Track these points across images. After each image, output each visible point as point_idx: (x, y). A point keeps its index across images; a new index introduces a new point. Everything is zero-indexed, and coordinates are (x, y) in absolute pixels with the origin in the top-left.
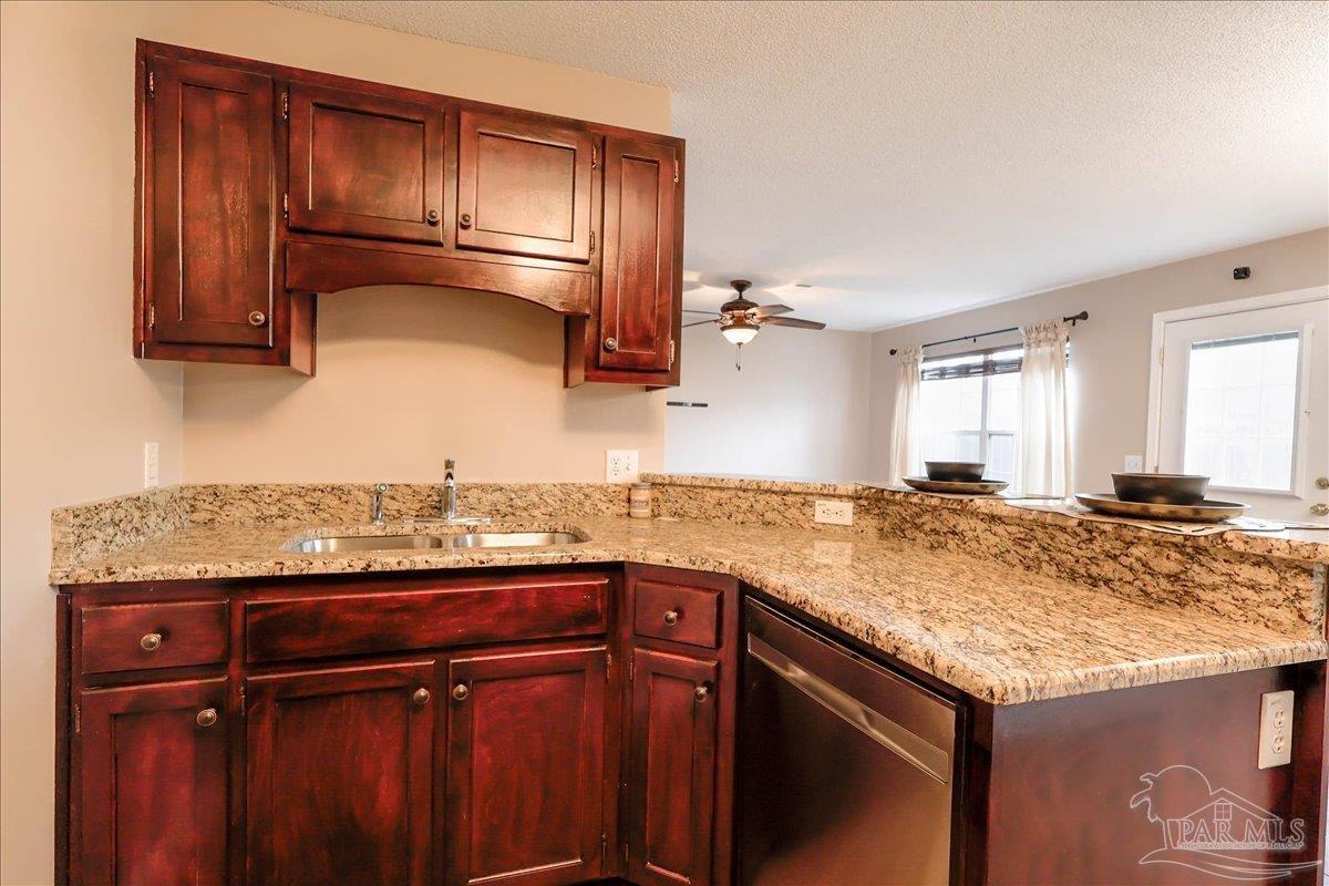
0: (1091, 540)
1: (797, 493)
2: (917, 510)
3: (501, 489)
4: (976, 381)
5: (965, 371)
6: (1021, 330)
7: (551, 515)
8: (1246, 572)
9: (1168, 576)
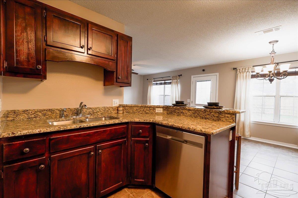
0: (205, 112)
1: (152, 107)
2: (175, 109)
3: (91, 108)
4: (163, 86)
5: (161, 84)
6: (171, 77)
7: (102, 114)
8: (227, 115)
9: (217, 117)
